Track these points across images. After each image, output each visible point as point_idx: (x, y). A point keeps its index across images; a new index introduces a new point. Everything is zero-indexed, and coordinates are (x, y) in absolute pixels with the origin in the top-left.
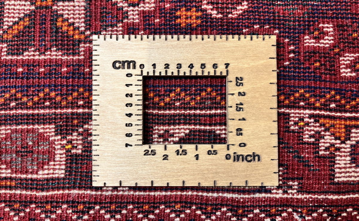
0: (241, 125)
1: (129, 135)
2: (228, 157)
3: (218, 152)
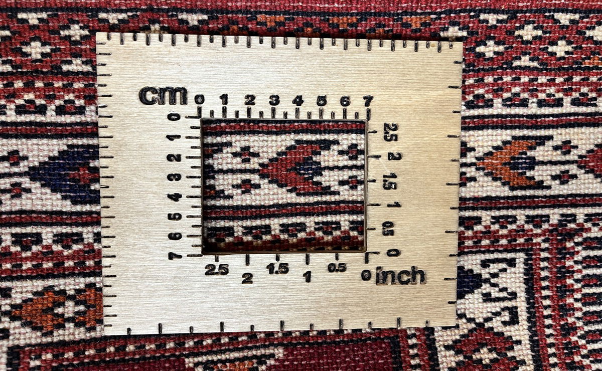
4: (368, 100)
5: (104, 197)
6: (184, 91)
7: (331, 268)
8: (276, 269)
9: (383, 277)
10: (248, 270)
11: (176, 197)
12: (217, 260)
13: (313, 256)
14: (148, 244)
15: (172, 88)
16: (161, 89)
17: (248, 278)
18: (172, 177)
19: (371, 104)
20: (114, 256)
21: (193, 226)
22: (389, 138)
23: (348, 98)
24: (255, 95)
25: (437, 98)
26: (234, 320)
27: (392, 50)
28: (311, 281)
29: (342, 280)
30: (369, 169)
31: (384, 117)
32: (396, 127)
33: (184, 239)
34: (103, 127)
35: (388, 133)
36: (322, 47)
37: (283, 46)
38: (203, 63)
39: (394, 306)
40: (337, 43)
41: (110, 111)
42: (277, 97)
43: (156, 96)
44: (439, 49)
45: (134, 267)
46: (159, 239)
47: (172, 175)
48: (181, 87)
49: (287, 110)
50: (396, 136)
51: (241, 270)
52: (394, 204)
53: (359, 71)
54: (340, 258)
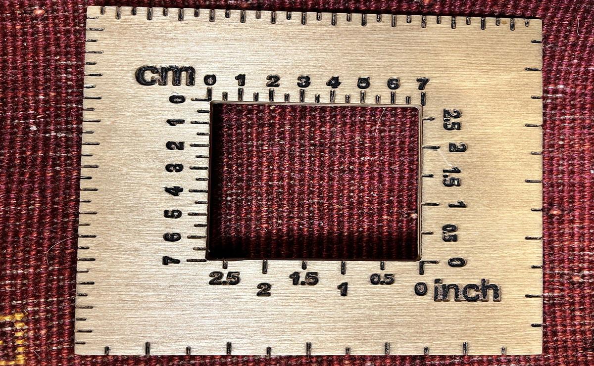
0: (455, 217)
1: (171, 238)
2: (420, 290)
3: (397, 277)
4: (423, 83)
5: (85, 190)
6: (191, 71)
7: (375, 280)
8: (302, 279)
9: (443, 292)
10: (265, 279)
11: (175, 191)
12: (225, 267)
13: (350, 264)
14: (137, 246)
15: (177, 68)
16: (163, 68)
17: (264, 290)
18: (172, 168)
19: (426, 87)
20: (93, 260)
21: (195, 226)
22: (449, 126)
23: (397, 80)
24: (280, 75)
25: (510, 81)
26: (245, 340)
27: (452, 27)
28: (348, 295)
29: (389, 294)
30: (424, 161)
31: (443, 102)
32: (458, 115)
33: (184, 240)
34: (89, 110)
35: (449, 120)
36: (364, 23)
37: (315, 21)
38: (216, 40)
39: (458, 327)
40: (383, 19)
41: (98, 91)
42: (308, 78)
43: (156, 76)
44: (512, 27)
45: (118, 272)
46: (152, 240)
47: (172, 165)
48: (187, 66)
49: (319, 93)
50: (459, 124)
51: (255, 279)
52: (457, 204)
53: (410, 50)
54: (386, 267)
